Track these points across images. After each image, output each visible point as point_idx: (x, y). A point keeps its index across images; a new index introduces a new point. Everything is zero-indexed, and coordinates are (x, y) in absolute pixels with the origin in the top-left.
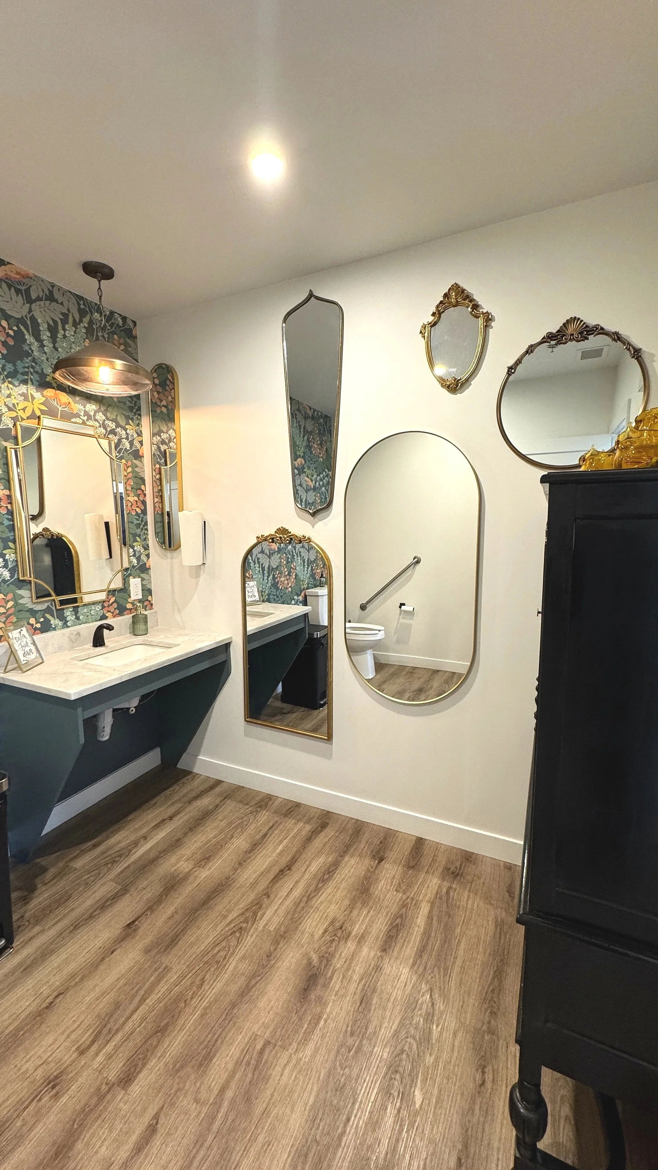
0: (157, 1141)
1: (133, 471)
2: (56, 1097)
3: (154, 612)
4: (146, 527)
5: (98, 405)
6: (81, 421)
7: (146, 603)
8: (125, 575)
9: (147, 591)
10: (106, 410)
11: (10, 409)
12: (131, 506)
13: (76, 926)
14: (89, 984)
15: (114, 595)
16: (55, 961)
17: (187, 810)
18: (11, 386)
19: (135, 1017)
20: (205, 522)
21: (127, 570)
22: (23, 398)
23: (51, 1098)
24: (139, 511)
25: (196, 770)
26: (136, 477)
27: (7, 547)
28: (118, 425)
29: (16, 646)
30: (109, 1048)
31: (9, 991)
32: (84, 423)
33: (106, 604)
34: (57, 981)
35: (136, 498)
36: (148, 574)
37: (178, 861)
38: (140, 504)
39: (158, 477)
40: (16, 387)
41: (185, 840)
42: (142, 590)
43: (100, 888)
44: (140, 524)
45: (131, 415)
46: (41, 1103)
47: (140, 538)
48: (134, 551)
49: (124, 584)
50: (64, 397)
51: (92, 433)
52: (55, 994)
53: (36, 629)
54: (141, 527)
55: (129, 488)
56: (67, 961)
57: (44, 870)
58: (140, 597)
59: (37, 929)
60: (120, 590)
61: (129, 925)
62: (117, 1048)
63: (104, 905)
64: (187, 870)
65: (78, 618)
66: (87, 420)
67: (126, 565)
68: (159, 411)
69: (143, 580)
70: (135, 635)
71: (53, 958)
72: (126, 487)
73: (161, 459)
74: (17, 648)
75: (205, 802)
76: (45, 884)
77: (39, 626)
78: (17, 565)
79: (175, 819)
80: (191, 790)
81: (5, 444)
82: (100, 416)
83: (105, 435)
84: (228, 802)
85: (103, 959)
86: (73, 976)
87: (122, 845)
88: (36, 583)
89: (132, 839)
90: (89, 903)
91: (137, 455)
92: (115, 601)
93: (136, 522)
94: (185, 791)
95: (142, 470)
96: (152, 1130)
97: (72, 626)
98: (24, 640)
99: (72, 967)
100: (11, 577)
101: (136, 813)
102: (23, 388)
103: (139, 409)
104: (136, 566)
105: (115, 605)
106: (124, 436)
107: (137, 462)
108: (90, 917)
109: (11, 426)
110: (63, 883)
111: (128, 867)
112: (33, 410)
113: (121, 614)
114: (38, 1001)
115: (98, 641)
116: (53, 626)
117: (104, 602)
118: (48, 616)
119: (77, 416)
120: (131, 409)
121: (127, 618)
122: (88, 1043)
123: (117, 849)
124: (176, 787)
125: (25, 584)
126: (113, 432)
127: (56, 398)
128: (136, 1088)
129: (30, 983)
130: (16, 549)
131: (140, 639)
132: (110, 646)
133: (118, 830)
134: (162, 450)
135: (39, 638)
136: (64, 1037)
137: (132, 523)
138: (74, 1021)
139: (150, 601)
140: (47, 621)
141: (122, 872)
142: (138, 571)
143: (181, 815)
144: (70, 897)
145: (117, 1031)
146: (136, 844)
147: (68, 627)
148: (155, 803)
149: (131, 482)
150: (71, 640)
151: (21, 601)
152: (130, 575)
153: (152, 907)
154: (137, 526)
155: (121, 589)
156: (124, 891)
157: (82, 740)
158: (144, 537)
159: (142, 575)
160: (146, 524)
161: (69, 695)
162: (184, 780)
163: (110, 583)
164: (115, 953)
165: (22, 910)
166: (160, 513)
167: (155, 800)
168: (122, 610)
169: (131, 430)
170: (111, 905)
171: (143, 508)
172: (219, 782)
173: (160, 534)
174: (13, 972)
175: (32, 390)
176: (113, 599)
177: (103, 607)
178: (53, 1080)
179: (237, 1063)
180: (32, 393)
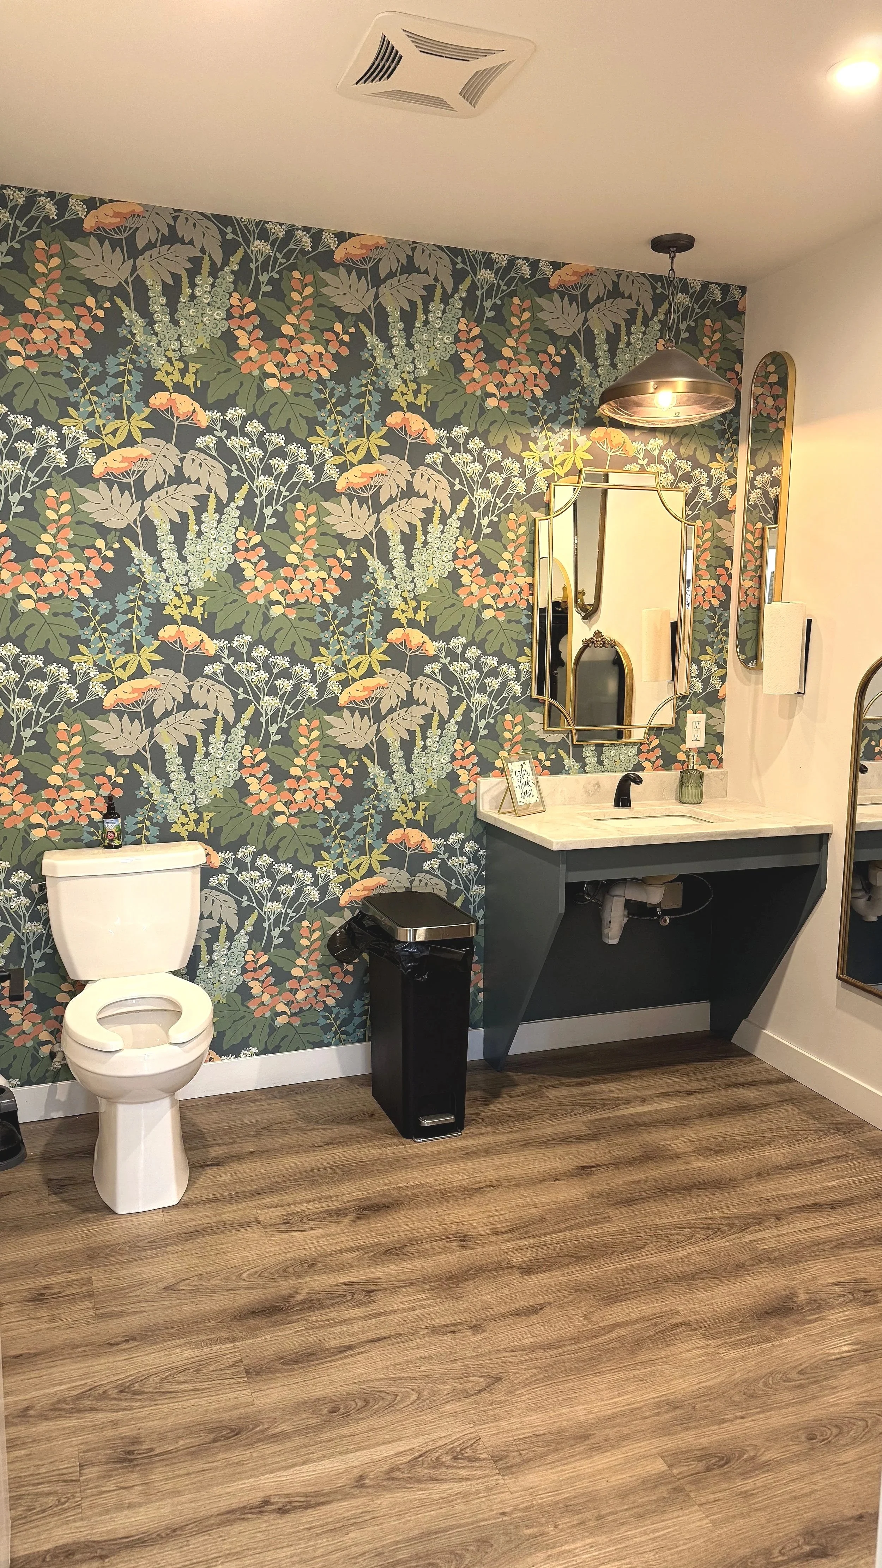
0: (534, 1318)
1: (714, 537)
2: (463, 1248)
3: (722, 773)
4: (724, 630)
5: (667, 438)
6: (637, 467)
7: (711, 756)
8: (679, 706)
9: (715, 737)
10: (680, 444)
11: (545, 466)
12: (703, 595)
13: (527, 1144)
14: (521, 1191)
15: (658, 736)
16: (497, 1160)
17: (719, 1093)
18: (550, 434)
19: (555, 1236)
20: (809, 622)
21: (683, 698)
22: (563, 447)
23: (458, 1246)
24: (716, 603)
25: (758, 1053)
26: (717, 547)
27: (522, 653)
28: (696, 465)
29: (515, 781)
30: (521, 1243)
31: (448, 1162)
32: (642, 470)
33: (644, 748)
34: (493, 1175)
35: (713, 583)
36: (720, 709)
37: (675, 1138)
38: (719, 592)
39: (758, 543)
40: (555, 433)
41: (697, 1122)
42: (706, 734)
43: (566, 1123)
44: (714, 625)
45: (720, 444)
46: (448, 1244)
47: (712, 648)
48: (700, 669)
49: (676, 720)
50: (617, 434)
51: (653, 484)
52: (488, 1184)
53: (544, 768)
54: (716, 629)
55: (703, 566)
56: (507, 1165)
57: (515, 1085)
58: (701, 744)
59: (489, 1129)
60: (670, 729)
61: (584, 1168)
62: (527, 1247)
63: (564, 1140)
64: (681, 1151)
65: (601, 762)
66: (648, 464)
67: (682, 689)
68: (772, 430)
69: (709, 717)
70: (681, 802)
71: (496, 1157)
72: (697, 565)
73: (767, 512)
74: (515, 785)
75: (751, 1094)
76: (511, 1097)
77: (548, 763)
78: (531, 678)
79: (694, 1096)
80: (737, 1075)
81: (534, 514)
82: (669, 455)
83: (672, 484)
84: (788, 1106)
85: (544, 1180)
86: (509, 1179)
87: (612, 1096)
88: (551, 704)
89: (626, 1095)
90: (550, 1130)
91: (724, 510)
92: (659, 746)
93: (708, 621)
94: (727, 1073)
95: (731, 534)
96: (534, 1310)
97: (591, 772)
98: (526, 777)
99: (511, 1172)
100: (523, 693)
101: (645, 1072)
102: (564, 434)
103: (736, 432)
104: (700, 693)
105: (659, 752)
106: (704, 481)
107: (720, 522)
108: (546, 1143)
109: (544, 488)
110: (528, 1103)
111: (609, 1118)
112: (574, 462)
113: (666, 766)
114: (470, 1180)
115: (622, 799)
116: (566, 768)
117: (642, 744)
118: (561, 752)
119: (635, 460)
120: (721, 434)
121: (674, 775)
122: (504, 1230)
123: (603, 1097)
124: (717, 1064)
125: (537, 704)
126: (687, 477)
127: (607, 436)
128: (532, 1280)
129: (469, 1165)
130: (532, 657)
131: (685, 809)
132: (636, 809)
133: (613, 1080)
134: (772, 496)
135: (547, 781)
136: (483, 1215)
137: (701, 622)
138: (497, 1211)
139: (718, 754)
140: (560, 759)
141: (598, 1120)
142: (702, 701)
143: (706, 1095)
144: (532, 1117)
145: (533, 1236)
146: (628, 1101)
147: (586, 773)
148: (677, 1071)
149: (707, 556)
150: (587, 792)
151: (531, 727)
152: (688, 707)
153: (617, 1164)
154: (711, 628)
155: (672, 728)
156: (593, 1137)
157: (562, 909)
158: (721, 646)
159: (708, 709)
160: (726, 624)
161: (551, 843)
162: (734, 1060)
163: (654, 715)
164: (558, 1182)
165: (480, 1109)
166: (755, 606)
167: (678, 1067)
168: (668, 761)
169: (718, 469)
170: (572, 1143)
171: (724, 598)
172: (789, 1080)
173: (749, 643)
174: (456, 1150)
175: (575, 434)
176: (656, 742)
177: (640, 752)
178: (464, 1236)
179: (642, 1318)
180: (575, 437)
